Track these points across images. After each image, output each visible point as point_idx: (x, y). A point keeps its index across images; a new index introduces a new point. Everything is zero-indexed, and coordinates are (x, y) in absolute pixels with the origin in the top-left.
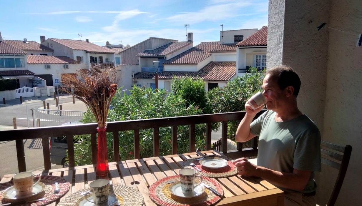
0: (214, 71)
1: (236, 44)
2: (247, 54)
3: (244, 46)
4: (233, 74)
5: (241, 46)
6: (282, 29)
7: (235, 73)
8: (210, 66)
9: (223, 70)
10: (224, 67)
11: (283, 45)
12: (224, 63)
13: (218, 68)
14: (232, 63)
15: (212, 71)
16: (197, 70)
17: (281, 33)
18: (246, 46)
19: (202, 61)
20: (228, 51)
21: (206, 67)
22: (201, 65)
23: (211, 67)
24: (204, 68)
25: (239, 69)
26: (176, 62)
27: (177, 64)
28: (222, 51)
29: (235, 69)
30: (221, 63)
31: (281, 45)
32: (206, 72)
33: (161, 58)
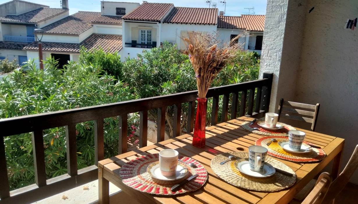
0: (99, 44)
1: (122, 17)
2: (133, 28)
3: (129, 19)
4: (119, 48)
5: (126, 19)
6: (286, 9)
7: (121, 47)
8: (93, 38)
9: (108, 43)
10: (108, 40)
11: (285, 23)
12: (108, 36)
13: (102, 41)
14: (117, 36)
15: (96, 43)
16: (79, 42)
17: (284, 13)
18: (132, 20)
19: (84, 32)
20: (111, 24)
21: (89, 39)
22: (83, 36)
23: (94, 40)
24: (86, 40)
25: (126, 44)
26: (52, 31)
27: (53, 34)
28: (105, 23)
29: (121, 43)
30: (105, 35)
31: (283, 23)
32: (89, 44)
33: (33, 25)
